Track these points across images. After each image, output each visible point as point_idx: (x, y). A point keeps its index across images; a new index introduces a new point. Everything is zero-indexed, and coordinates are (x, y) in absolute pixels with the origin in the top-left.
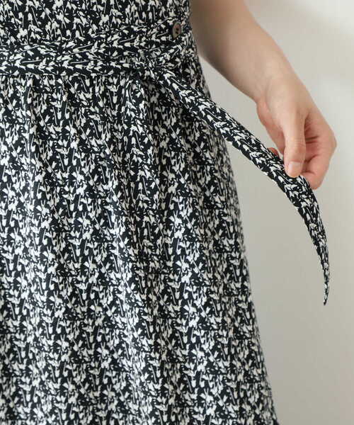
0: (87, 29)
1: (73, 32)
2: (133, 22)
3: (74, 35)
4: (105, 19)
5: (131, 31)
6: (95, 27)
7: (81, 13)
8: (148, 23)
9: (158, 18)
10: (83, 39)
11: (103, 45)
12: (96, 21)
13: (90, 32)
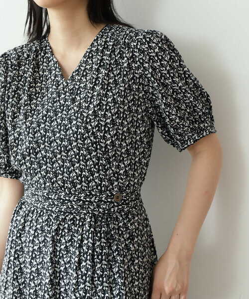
0: (71, 189)
1: (65, 189)
2: (93, 190)
3: (65, 190)
4: (79, 186)
5: (91, 194)
6: (74, 189)
7: (69, 182)
8: (101, 192)
9: (107, 190)
10: (68, 193)
11: (76, 197)
12: (75, 187)
13: (72, 190)
